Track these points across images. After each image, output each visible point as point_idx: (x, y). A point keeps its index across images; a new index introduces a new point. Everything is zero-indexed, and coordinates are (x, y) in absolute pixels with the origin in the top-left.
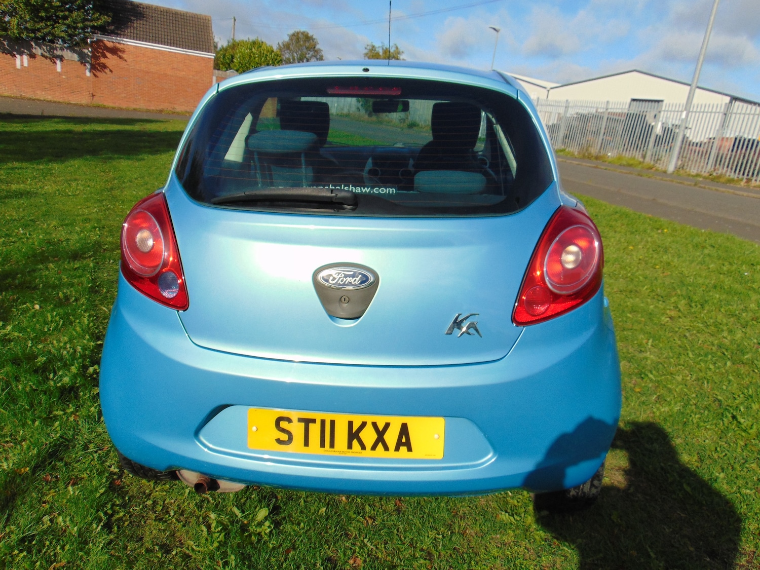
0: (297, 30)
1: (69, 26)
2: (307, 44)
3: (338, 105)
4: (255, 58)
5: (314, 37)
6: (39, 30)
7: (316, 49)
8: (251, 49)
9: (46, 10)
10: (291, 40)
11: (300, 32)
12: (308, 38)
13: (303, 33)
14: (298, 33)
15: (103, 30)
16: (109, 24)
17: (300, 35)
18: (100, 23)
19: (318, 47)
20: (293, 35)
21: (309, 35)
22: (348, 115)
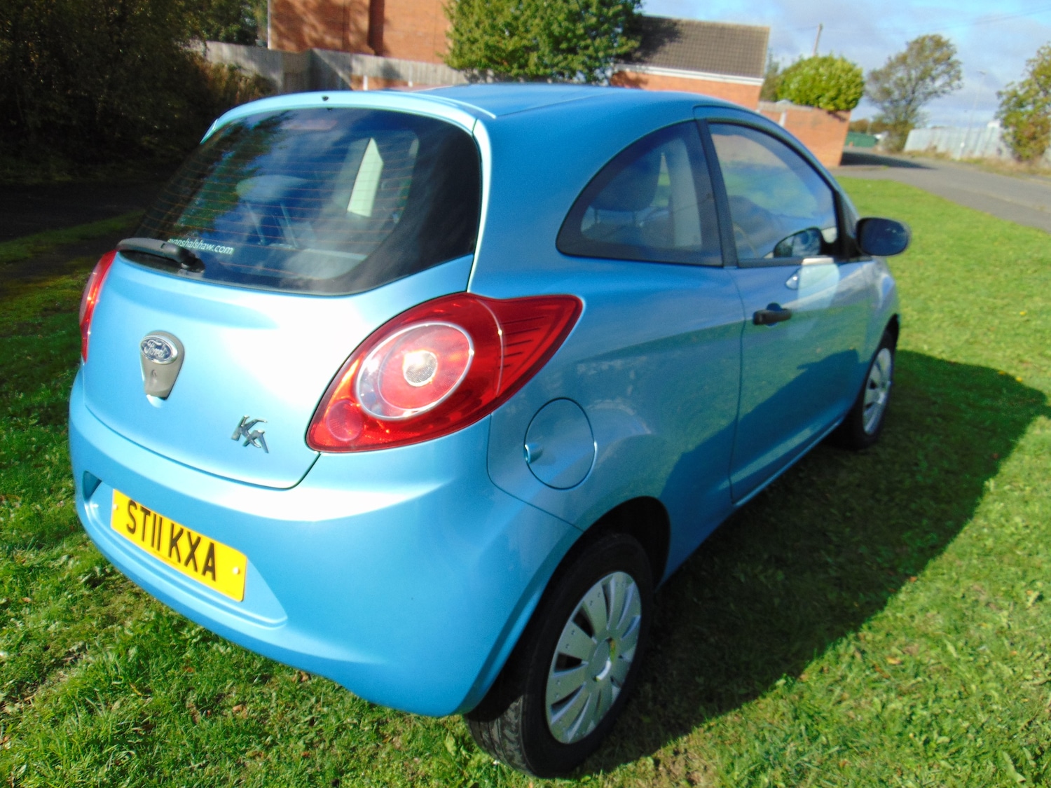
0: (923, 34)
1: (590, 57)
2: (937, 55)
3: (966, 146)
4: (821, 81)
5: (951, 42)
6: (557, 65)
7: (950, 61)
8: (817, 69)
9: (569, 40)
10: (911, 49)
11: (927, 36)
12: (939, 43)
13: (932, 38)
14: (924, 39)
15: (628, 58)
16: (636, 50)
17: (927, 42)
18: (625, 49)
19: (954, 58)
20: (916, 42)
21: (943, 40)
22: (978, 162)
